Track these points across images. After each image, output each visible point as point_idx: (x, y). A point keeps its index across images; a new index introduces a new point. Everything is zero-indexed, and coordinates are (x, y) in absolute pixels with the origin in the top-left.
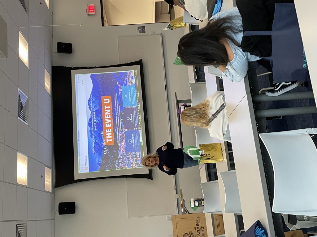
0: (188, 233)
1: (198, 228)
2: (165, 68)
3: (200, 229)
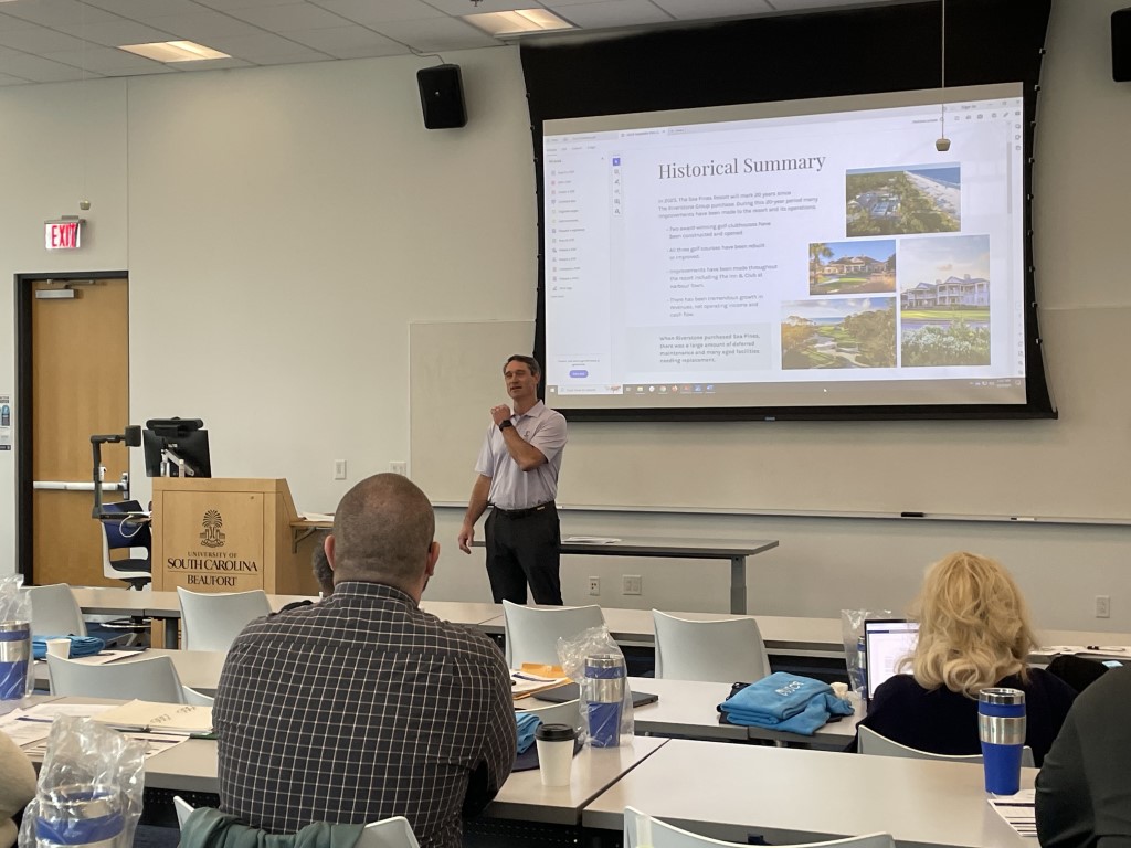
0: (222, 530)
1: (234, 565)
3: (230, 573)
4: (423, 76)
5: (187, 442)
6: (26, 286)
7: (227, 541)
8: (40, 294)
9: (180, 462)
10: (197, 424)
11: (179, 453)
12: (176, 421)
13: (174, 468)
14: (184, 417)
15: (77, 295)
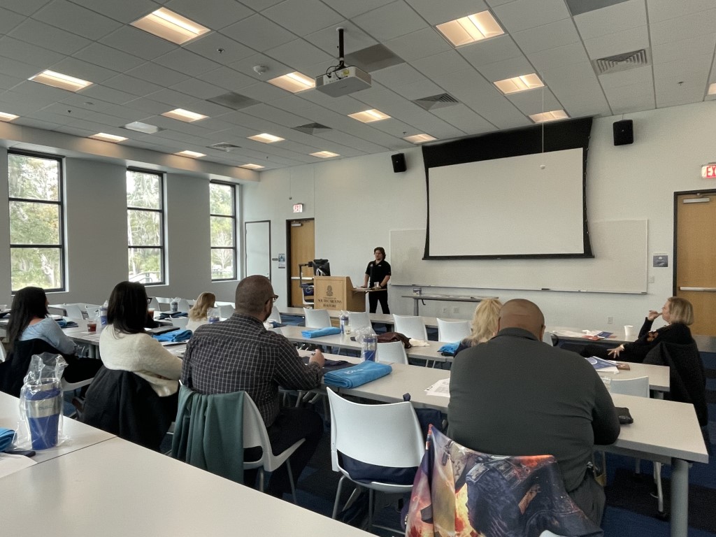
0: (332, 291)
1: (335, 301)
2: (579, 292)
3: (334, 304)
4: (394, 157)
5: (324, 266)
6: (289, 223)
7: (334, 294)
8: (293, 225)
9: (321, 271)
10: (327, 261)
11: (321, 269)
12: (321, 260)
13: (320, 273)
14: (323, 259)
15: (302, 225)
